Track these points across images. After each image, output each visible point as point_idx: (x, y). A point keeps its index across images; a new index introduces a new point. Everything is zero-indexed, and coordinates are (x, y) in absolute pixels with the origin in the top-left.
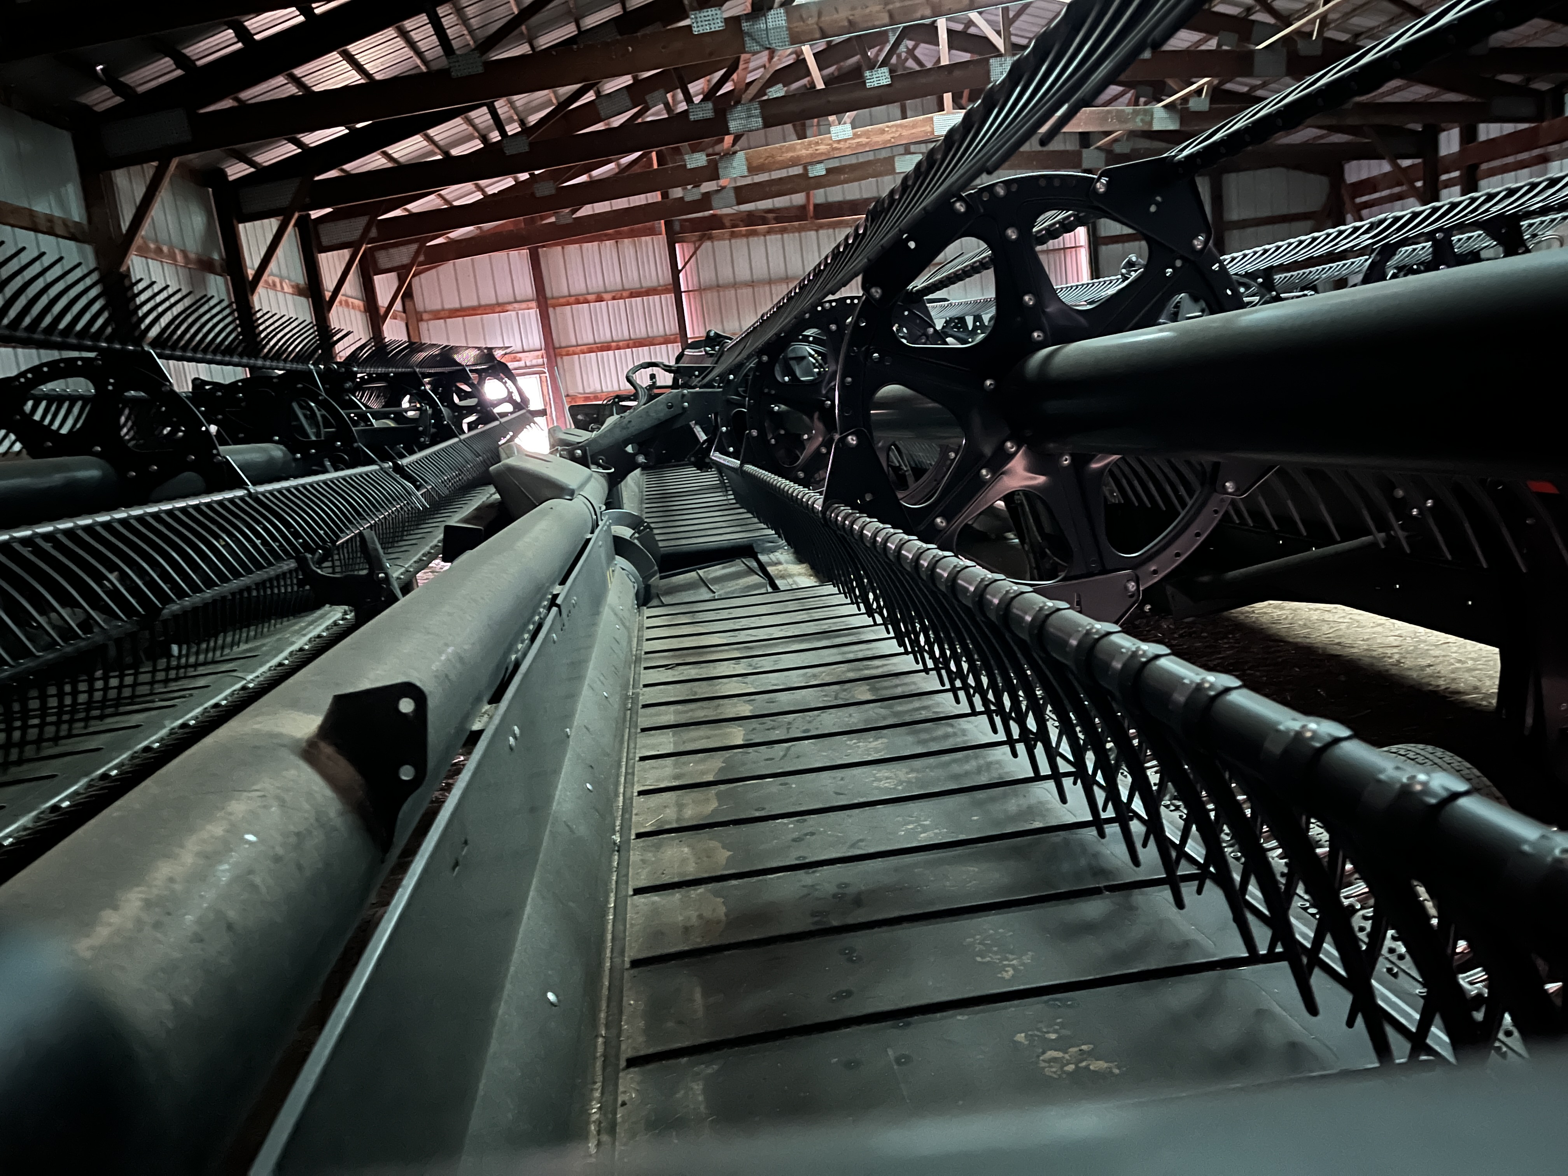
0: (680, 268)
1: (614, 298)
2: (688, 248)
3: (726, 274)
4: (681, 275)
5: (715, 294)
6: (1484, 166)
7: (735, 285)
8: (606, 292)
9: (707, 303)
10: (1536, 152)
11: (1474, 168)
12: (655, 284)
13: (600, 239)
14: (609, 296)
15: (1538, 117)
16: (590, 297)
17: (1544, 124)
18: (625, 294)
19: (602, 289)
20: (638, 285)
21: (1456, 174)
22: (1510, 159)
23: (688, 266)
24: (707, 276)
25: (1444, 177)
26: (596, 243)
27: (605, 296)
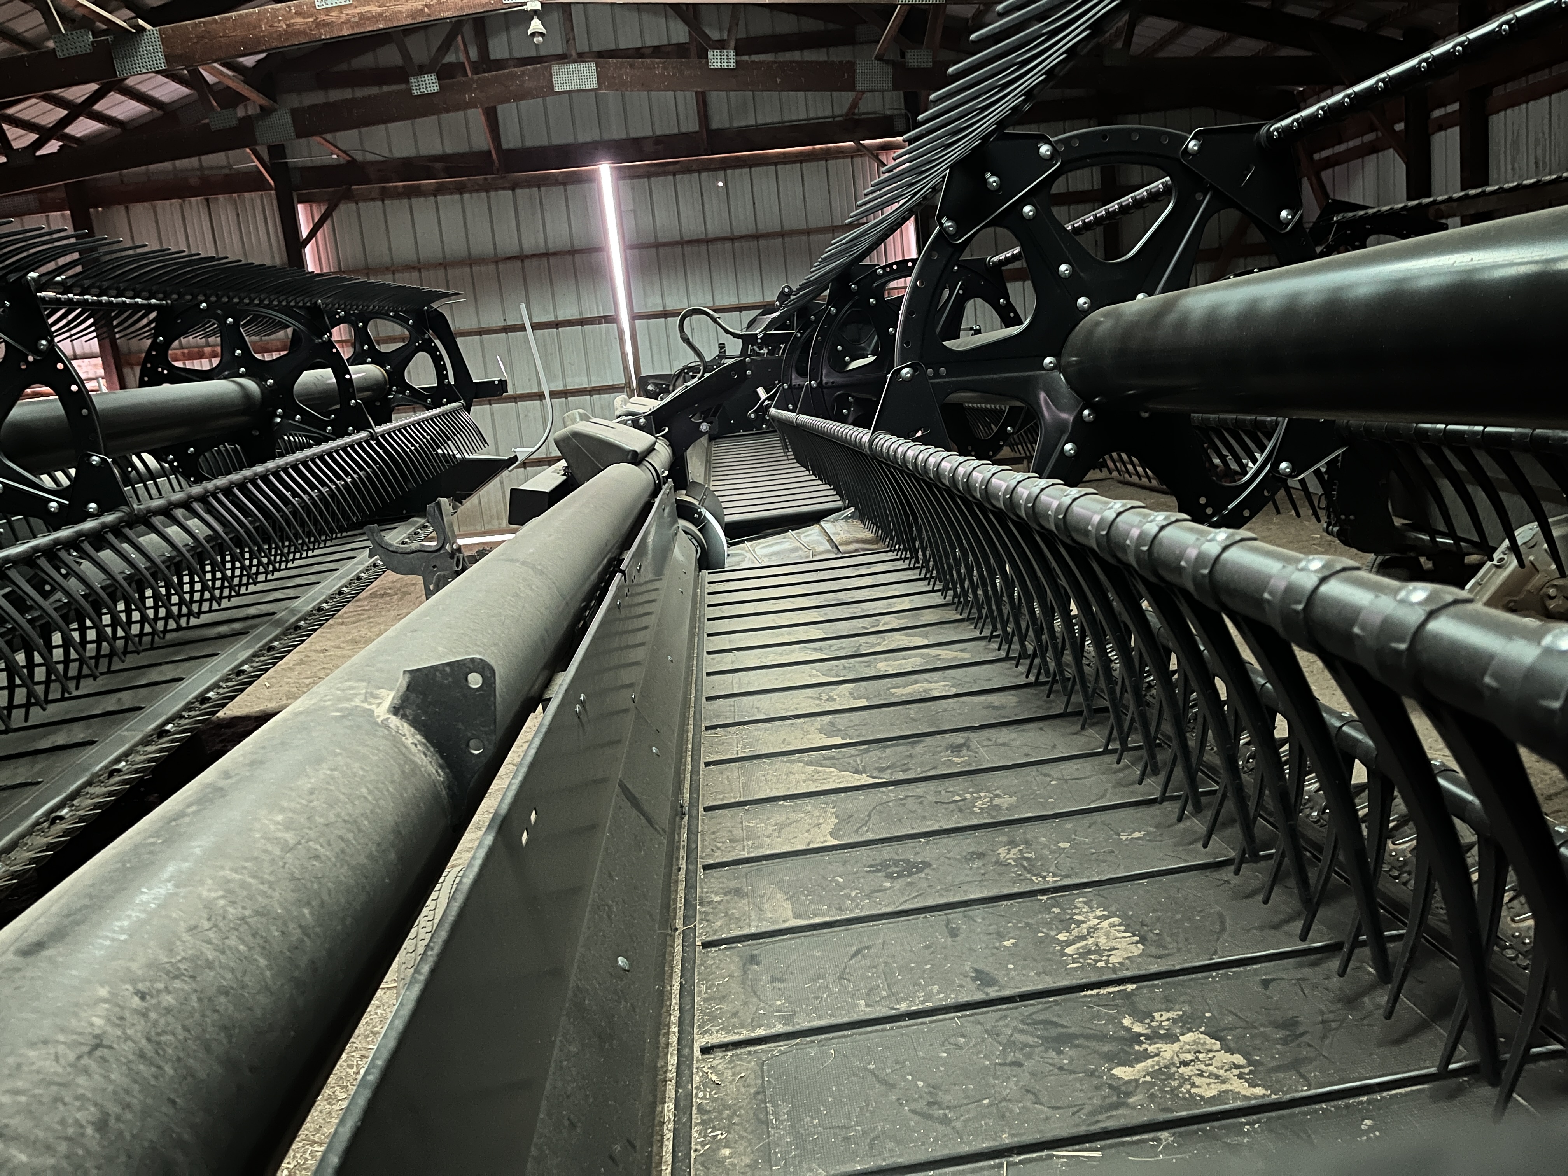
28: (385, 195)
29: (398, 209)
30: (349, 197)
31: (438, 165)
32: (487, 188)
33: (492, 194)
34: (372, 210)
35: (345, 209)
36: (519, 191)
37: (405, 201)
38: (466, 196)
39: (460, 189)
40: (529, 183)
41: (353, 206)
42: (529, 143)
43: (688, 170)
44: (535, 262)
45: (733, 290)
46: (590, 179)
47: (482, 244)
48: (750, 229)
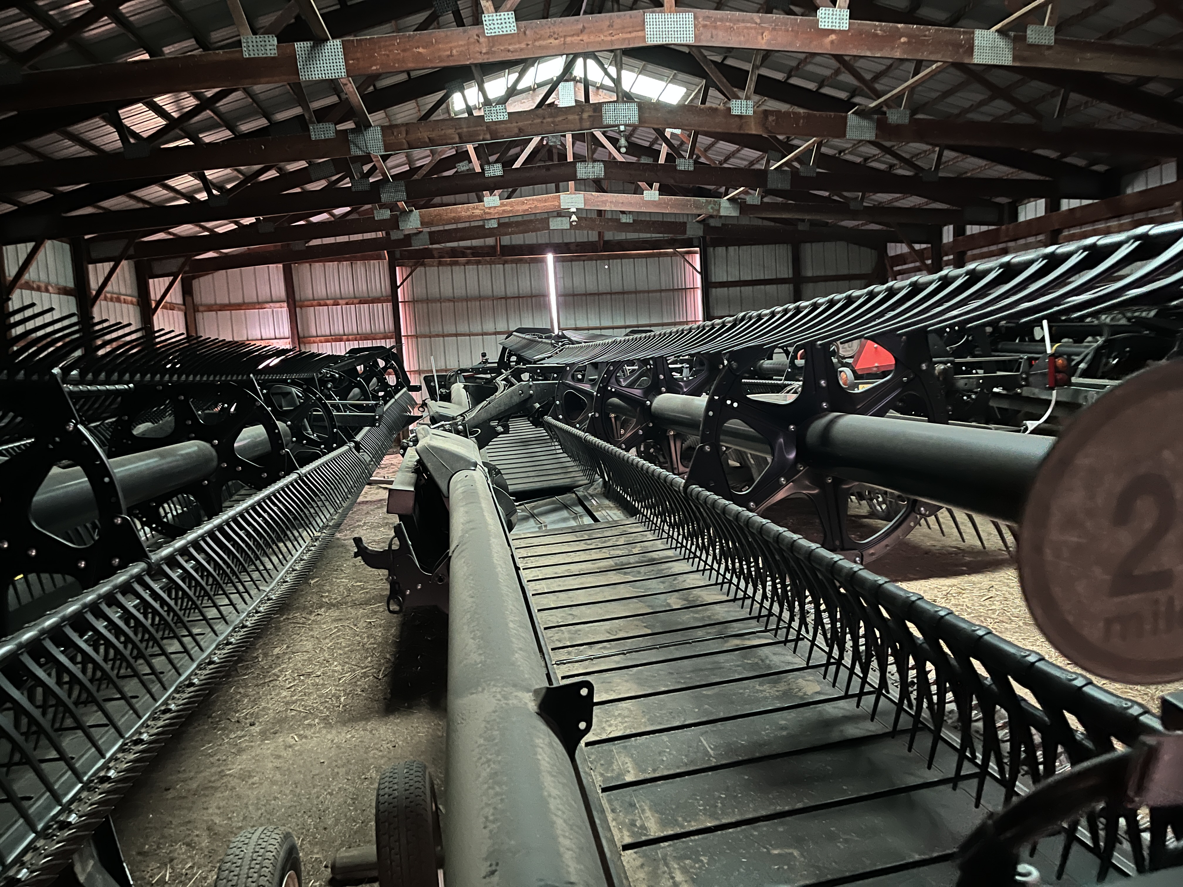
0: (398, 284)
1: (347, 304)
2: (406, 271)
3: (434, 291)
4: (399, 290)
5: (425, 305)
6: (969, 253)
7: (440, 300)
8: (342, 299)
9: (418, 312)
10: (1001, 246)
11: (964, 253)
12: (378, 294)
13: (339, 261)
14: (344, 302)
15: (999, 222)
16: (328, 302)
17: (1003, 227)
18: (356, 301)
19: (338, 296)
20: (366, 295)
21: (951, 257)
22: (985, 250)
23: (405, 283)
24: (420, 292)
25: (945, 258)
26: (336, 263)
27: (340, 301)
28: (440, 264)
29: (446, 271)
30: (423, 265)
31: (469, 251)
32: (491, 263)
33: (493, 266)
34: (432, 271)
35: (420, 270)
36: (506, 265)
37: (449, 268)
38: (480, 266)
39: (478, 263)
40: (512, 262)
41: (422, 268)
42: (513, 243)
43: (591, 259)
44: (512, 301)
45: (610, 318)
46: (543, 261)
47: (486, 289)
48: (620, 289)
